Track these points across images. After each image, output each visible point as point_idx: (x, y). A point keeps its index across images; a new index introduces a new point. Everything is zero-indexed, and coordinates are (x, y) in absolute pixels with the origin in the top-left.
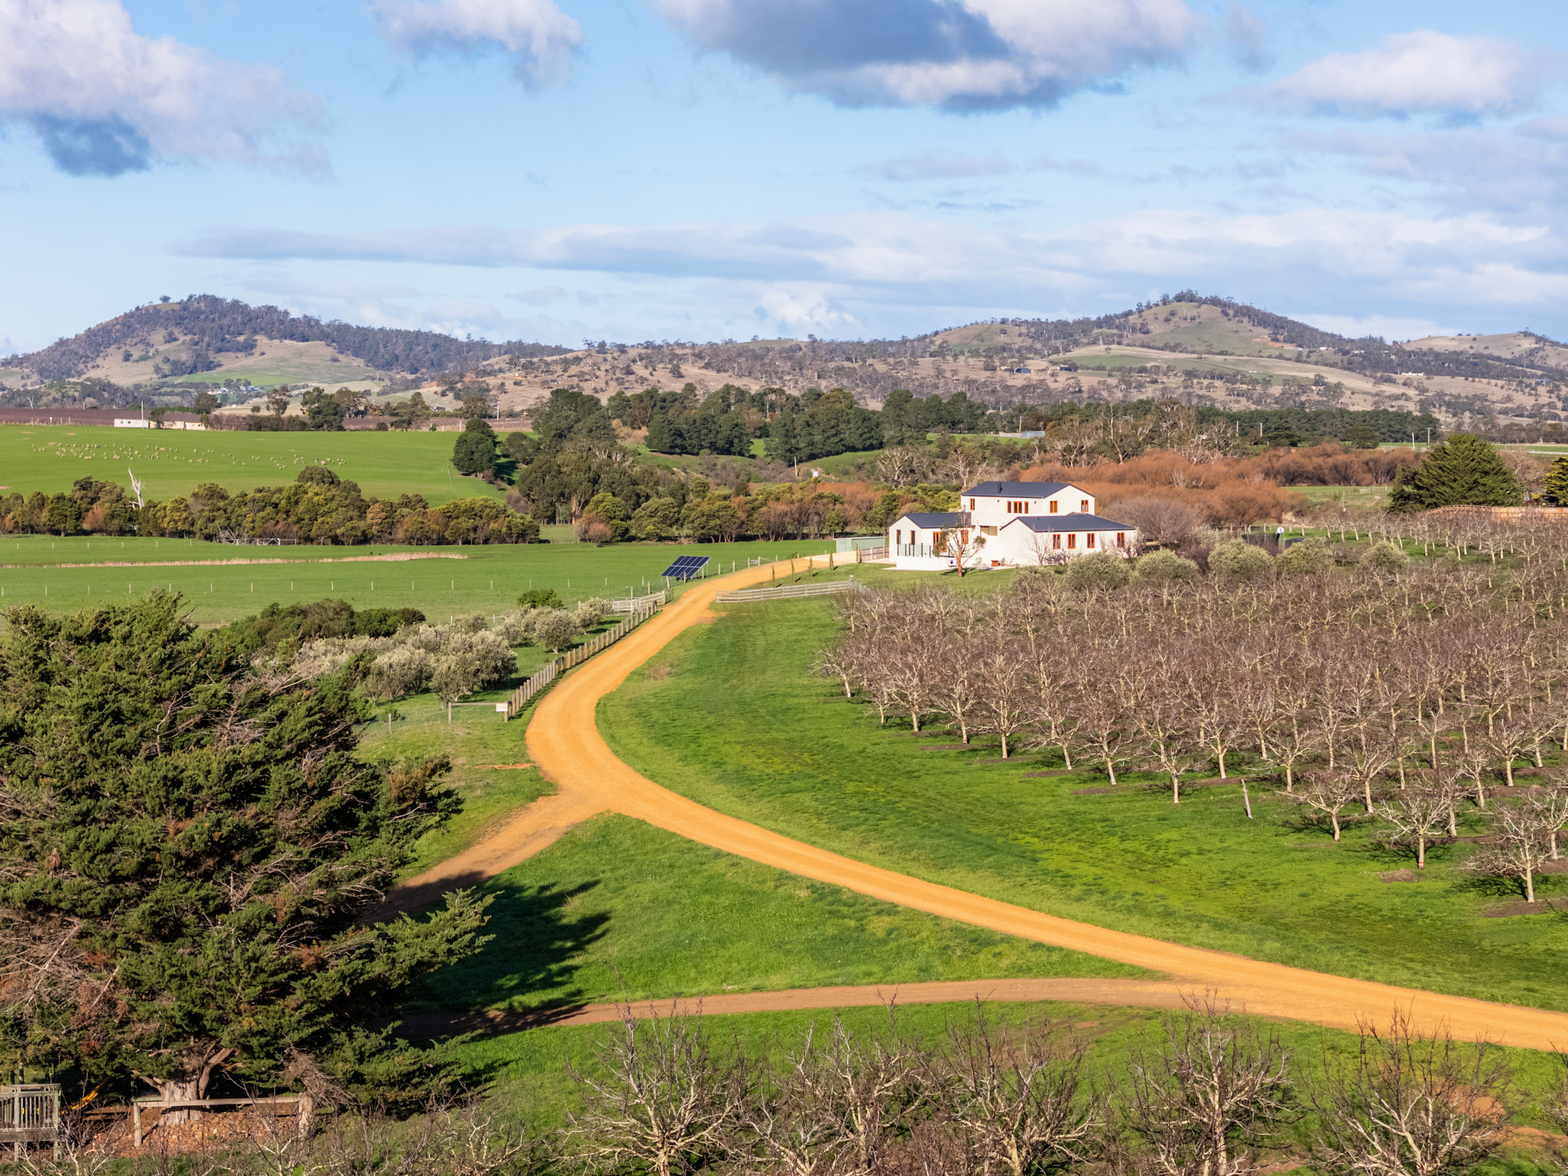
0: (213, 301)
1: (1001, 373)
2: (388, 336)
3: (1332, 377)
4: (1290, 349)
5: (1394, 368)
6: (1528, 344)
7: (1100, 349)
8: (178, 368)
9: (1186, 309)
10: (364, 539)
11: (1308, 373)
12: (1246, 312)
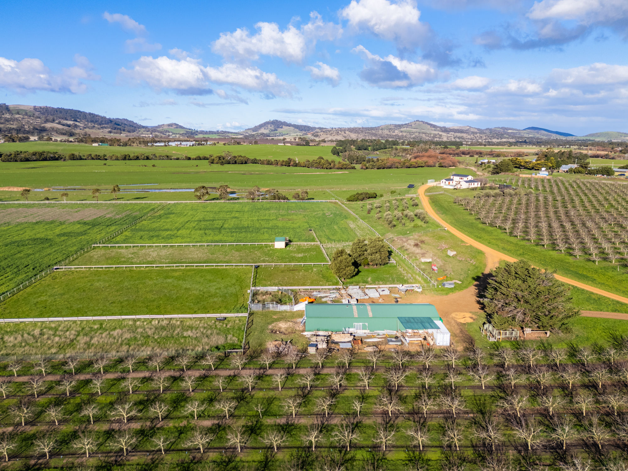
0: (277, 121)
1: (391, 133)
2: (302, 126)
3: (440, 133)
4: (433, 129)
5: (449, 132)
6: (468, 128)
7: (405, 129)
8: (272, 131)
9: (418, 122)
10: (331, 168)
11: (437, 132)
12: (427, 123)
